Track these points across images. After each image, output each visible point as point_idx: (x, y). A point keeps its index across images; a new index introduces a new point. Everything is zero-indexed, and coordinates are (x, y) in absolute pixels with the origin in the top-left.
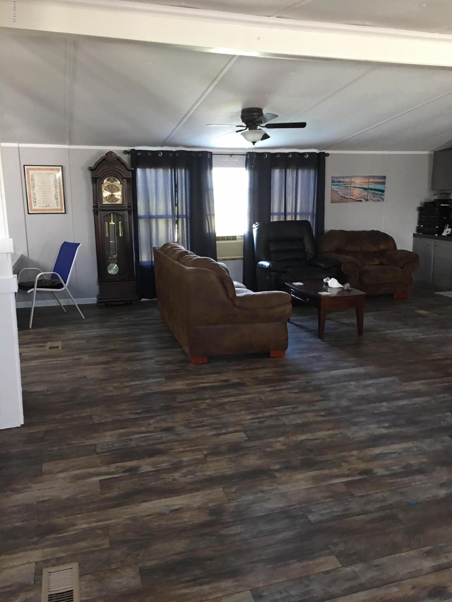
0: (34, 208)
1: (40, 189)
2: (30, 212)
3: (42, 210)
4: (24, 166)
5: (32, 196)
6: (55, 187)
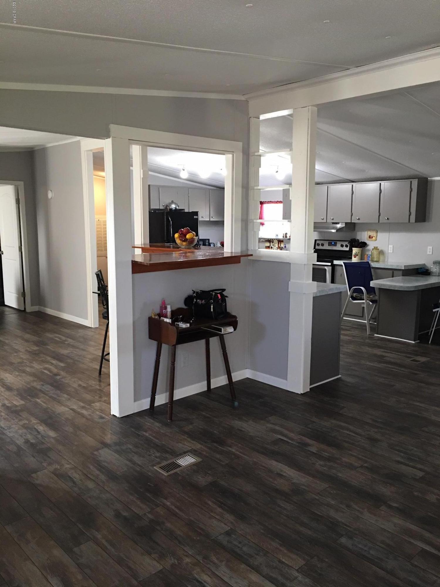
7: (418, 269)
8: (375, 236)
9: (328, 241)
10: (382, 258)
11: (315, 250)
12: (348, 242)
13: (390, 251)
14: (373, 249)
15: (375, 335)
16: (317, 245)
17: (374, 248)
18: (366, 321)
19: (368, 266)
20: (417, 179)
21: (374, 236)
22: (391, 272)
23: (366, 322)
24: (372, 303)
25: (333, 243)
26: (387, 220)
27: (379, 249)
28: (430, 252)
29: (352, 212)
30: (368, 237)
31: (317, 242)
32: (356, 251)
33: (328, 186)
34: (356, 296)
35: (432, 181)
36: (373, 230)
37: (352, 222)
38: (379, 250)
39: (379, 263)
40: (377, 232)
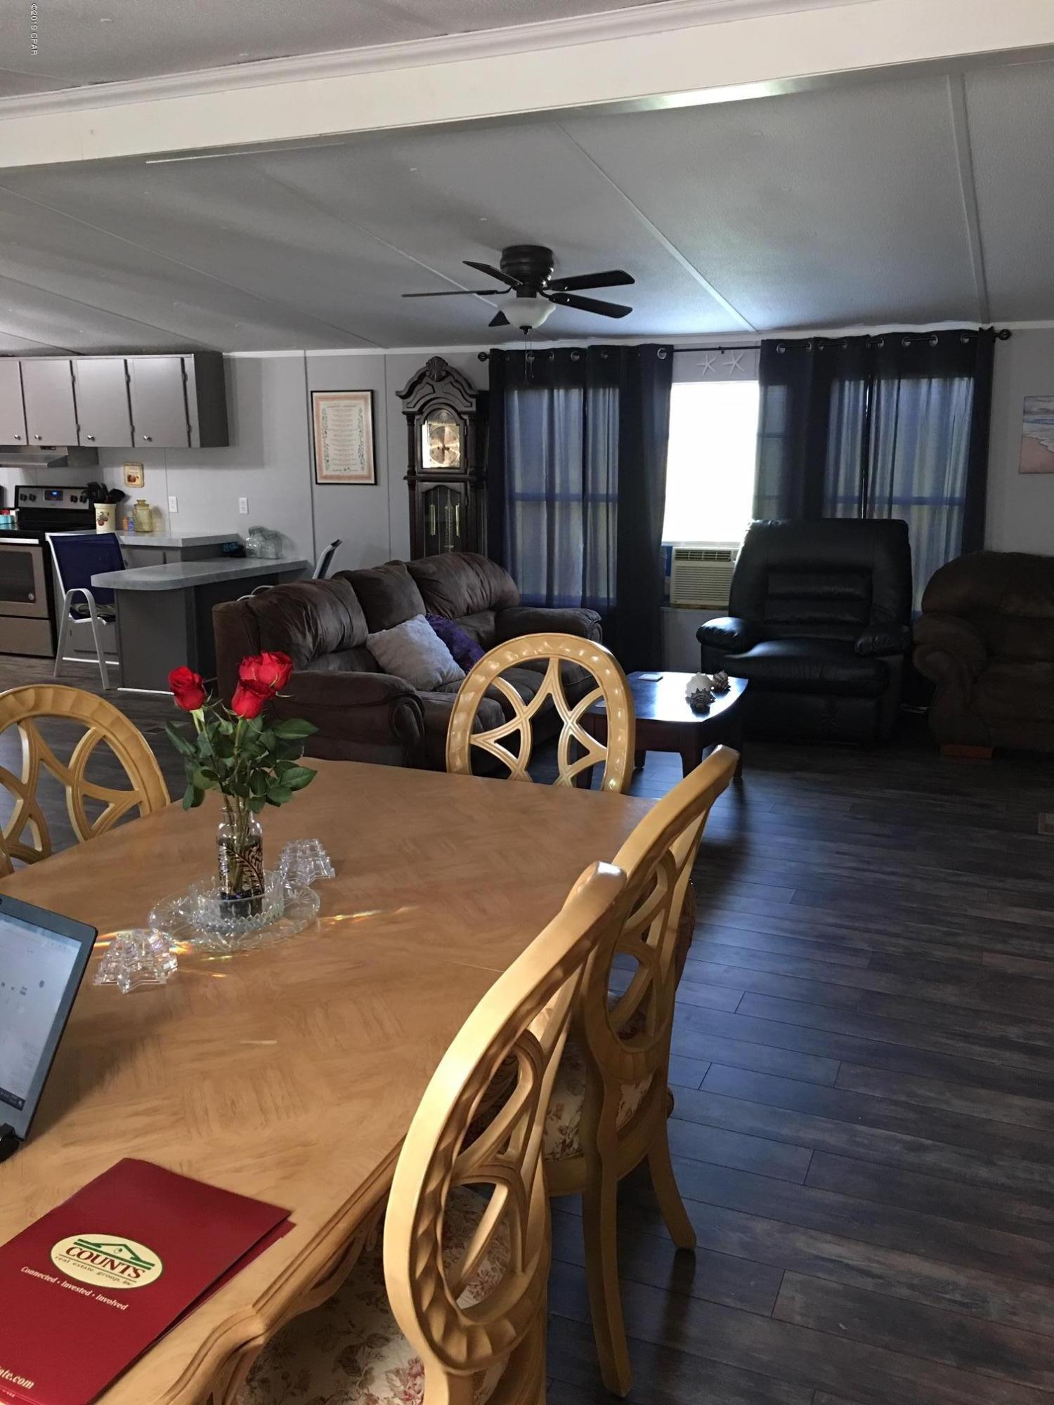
0: (325, 473)
1: (335, 436)
2: (319, 481)
3: (338, 477)
4: (312, 392)
5: (323, 449)
6: (358, 433)
7: (222, 545)
8: (139, 475)
9: (44, 490)
10: (157, 523)
11: (18, 510)
12: (82, 490)
13: (173, 509)
14: (135, 505)
15: (120, 689)
16: (21, 499)
17: (137, 503)
18: (97, 659)
19: (113, 542)
20: (193, 355)
21: (138, 477)
22: (160, 553)
23: (98, 661)
24: (106, 621)
25: (55, 493)
26: (148, 441)
27: (148, 505)
28: (243, 509)
29: (79, 422)
30: (127, 480)
31: (21, 491)
32: (103, 511)
33: (20, 363)
34: (80, 610)
35: (230, 360)
36: (133, 464)
37: (81, 445)
38: (150, 507)
39: (152, 536)
40: (142, 468)
